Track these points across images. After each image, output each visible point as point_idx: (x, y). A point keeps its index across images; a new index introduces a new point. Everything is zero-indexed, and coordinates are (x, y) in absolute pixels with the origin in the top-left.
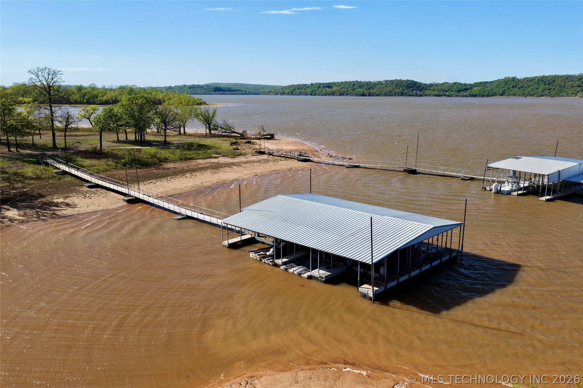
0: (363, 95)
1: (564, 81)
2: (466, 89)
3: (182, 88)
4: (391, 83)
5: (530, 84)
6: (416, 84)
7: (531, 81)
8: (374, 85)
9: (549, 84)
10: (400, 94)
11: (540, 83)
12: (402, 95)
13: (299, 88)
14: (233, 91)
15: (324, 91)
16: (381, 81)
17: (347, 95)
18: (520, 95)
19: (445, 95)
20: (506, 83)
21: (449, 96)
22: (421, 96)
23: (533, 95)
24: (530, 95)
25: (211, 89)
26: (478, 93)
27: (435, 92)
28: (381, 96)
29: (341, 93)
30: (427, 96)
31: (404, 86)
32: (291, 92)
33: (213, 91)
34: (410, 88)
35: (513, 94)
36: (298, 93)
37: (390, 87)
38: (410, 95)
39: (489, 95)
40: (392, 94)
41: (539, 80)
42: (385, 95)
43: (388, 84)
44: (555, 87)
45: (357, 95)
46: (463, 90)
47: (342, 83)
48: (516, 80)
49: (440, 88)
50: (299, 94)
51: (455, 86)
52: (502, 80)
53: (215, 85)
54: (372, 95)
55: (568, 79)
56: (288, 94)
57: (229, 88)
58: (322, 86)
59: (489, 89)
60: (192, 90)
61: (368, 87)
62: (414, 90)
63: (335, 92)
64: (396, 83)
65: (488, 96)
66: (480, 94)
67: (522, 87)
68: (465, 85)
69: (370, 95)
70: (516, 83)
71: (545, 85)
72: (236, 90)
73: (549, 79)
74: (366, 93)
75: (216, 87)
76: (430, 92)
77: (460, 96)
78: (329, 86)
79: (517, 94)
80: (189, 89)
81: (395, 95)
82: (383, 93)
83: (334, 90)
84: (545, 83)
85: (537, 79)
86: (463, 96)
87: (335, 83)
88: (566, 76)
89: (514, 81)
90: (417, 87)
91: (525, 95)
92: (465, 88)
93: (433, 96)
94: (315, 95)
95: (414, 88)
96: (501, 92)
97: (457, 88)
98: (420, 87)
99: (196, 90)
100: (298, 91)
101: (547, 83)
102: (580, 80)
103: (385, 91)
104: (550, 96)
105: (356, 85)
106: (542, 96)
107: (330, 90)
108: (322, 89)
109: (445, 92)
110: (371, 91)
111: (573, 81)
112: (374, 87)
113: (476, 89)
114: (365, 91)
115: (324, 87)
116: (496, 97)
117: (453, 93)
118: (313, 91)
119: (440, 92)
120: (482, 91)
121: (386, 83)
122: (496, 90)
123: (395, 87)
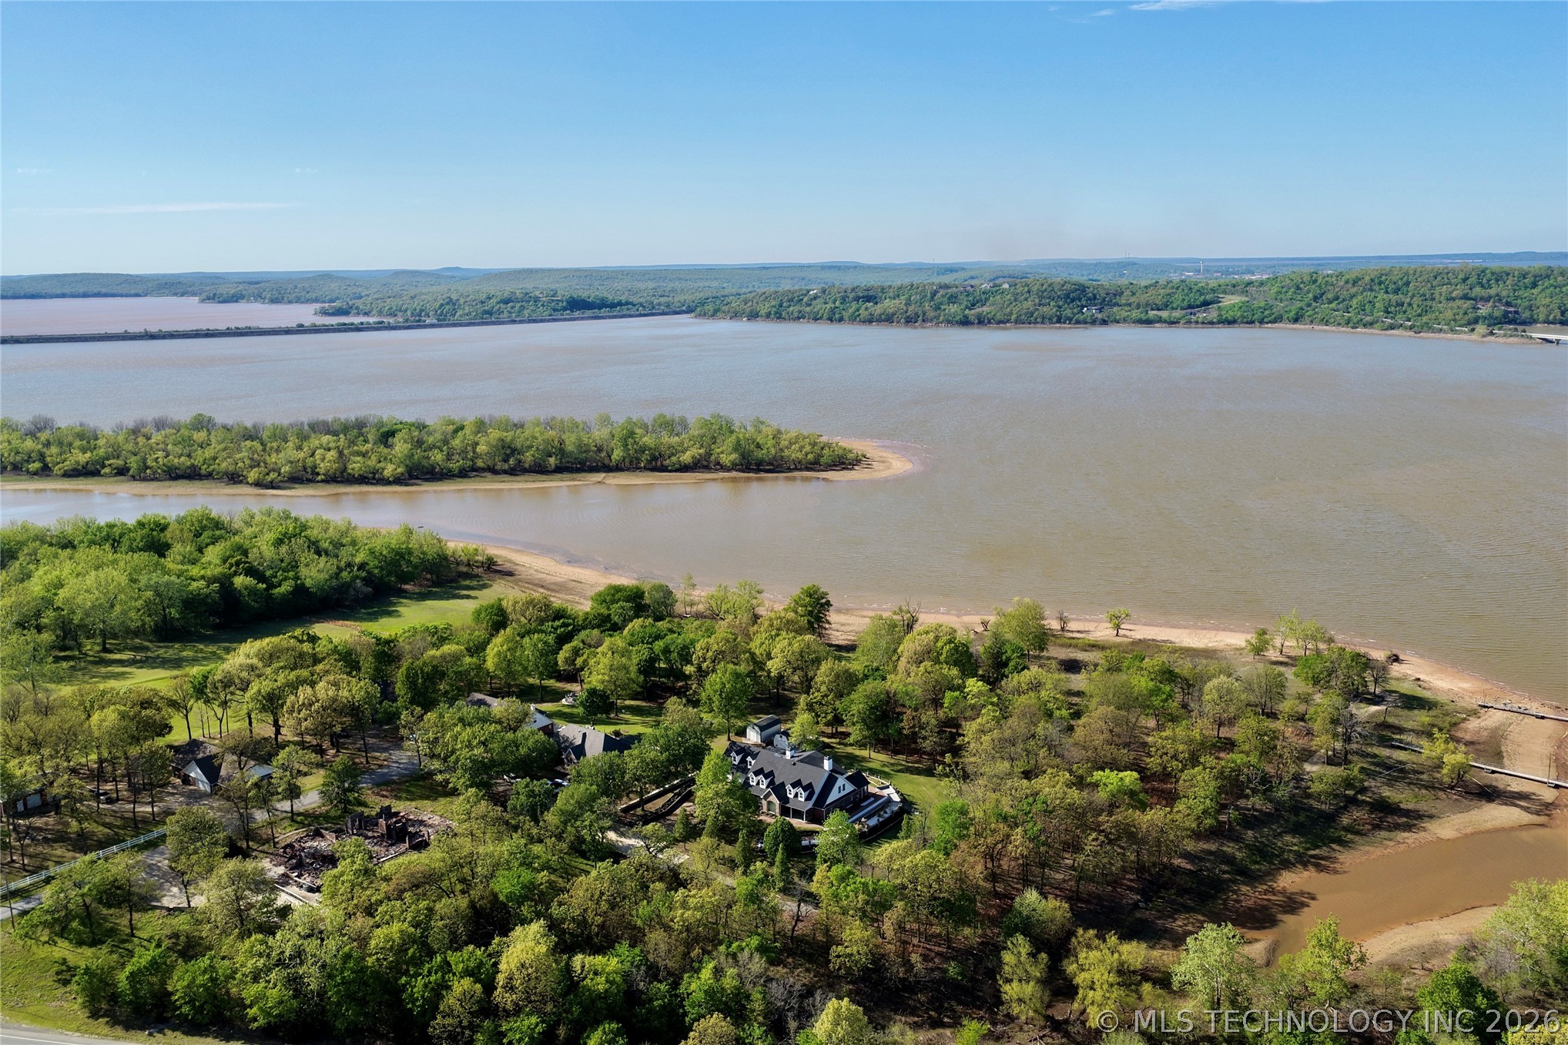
0: (965, 322)
1: (1429, 285)
2: (1206, 304)
3: (482, 302)
4: (1026, 289)
5: (1354, 290)
6: (1084, 290)
7: (1355, 283)
8: (983, 293)
9: (1396, 291)
10: (1055, 320)
11: (1376, 288)
13: (791, 301)
14: (613, 306)
15: (864, 313)
16: (997, 281)
17: (923, 321)
18: (1339, 324)
19: (1160, 320)
20: (1298, 288)
21: (1172, 323)
22: (1104, 322)
23: (1371, 324)
24: (1365, 326)
25: (560, 304)
26: (1239, 314)
27: (1135, 314)
28: (1007, 325)
29: (908, 317)
30: (1118, 322)
31: (1059, 297)
32: (776, 313)
33: (564, 309)
34: (1073, 300)
35: (1324, 319)
36: (796, 314)
37: (1026, 299)
38: (1078, 322)
39: (1266, 320)
40: (1036, 319)
41: (1372, 280)
42: (1018, 322)
43: (1018, 291)
44: (1412, 298)
45: (950, 322)
46: (1198, 307)
47: (900, 288)
48: (1320, 281)
49: (1143, 298)
50: (798, 319)
51: (1179, 296)
52: (1288, 281)
54: (986, 321)
55: (1439, 278)
56: (768, 316)
57: (603, 299)
58: (851, 296)
59: (1262, 304)
60: (512, 308)
61: (971, 299)
62: (1083, 307)
63: (893, 314)
64: (1038, 290)
65: (1261, 322)
66: (1243, 317)
67: (1337, 298)
68: (1201, 291)
69: (982, 322)
70: (1320, 286)
71: (1387, 292)
72: (620, 304)
73: (1395, 279)
74: (972, 318)
75: (571, 297)
76: (1124, 314)
77: (1197, 322)
78: (870, 295)
79: (1333, 320)
81: (1043, 323)
82: (1013, 317)
83: (891, 311)
84: (1387, 288)
85: (1367, 279)
86: (1203, 323)
87: (883, 290)
88: (1432, 270)
89: (1315, 281)
90: (1089, 299)
91: (1351, 324)
92: (1202, 298)
93: (1134, 322)
94: (841, 320)
95: (1084, 303)
96: (1292, 314)
97: (1184, 300)
98: (1095, 298)
99: (523, 308)
100: (791, 309)
101: (1392, 287)
102: (1465, 280)
103: (1015, 310)
104: (1411, 328)
105: (939, 295)
106: (1392, 327)
107: (878, 309)
108: (854, 305)
109: (1158, 310)
110: (980, 310)
111: (1450, 284)
112: (987, 299)
113: (1230, 300)
114: (967, 311)
115: (857, 299)
116: (1281, 325)
117: (1177, 314)
118: (833, 311)
119: (1147, 312)
120: (1245, 307)
121: (1012, 289)
122: (1279, 308)
123: (1037, 300)
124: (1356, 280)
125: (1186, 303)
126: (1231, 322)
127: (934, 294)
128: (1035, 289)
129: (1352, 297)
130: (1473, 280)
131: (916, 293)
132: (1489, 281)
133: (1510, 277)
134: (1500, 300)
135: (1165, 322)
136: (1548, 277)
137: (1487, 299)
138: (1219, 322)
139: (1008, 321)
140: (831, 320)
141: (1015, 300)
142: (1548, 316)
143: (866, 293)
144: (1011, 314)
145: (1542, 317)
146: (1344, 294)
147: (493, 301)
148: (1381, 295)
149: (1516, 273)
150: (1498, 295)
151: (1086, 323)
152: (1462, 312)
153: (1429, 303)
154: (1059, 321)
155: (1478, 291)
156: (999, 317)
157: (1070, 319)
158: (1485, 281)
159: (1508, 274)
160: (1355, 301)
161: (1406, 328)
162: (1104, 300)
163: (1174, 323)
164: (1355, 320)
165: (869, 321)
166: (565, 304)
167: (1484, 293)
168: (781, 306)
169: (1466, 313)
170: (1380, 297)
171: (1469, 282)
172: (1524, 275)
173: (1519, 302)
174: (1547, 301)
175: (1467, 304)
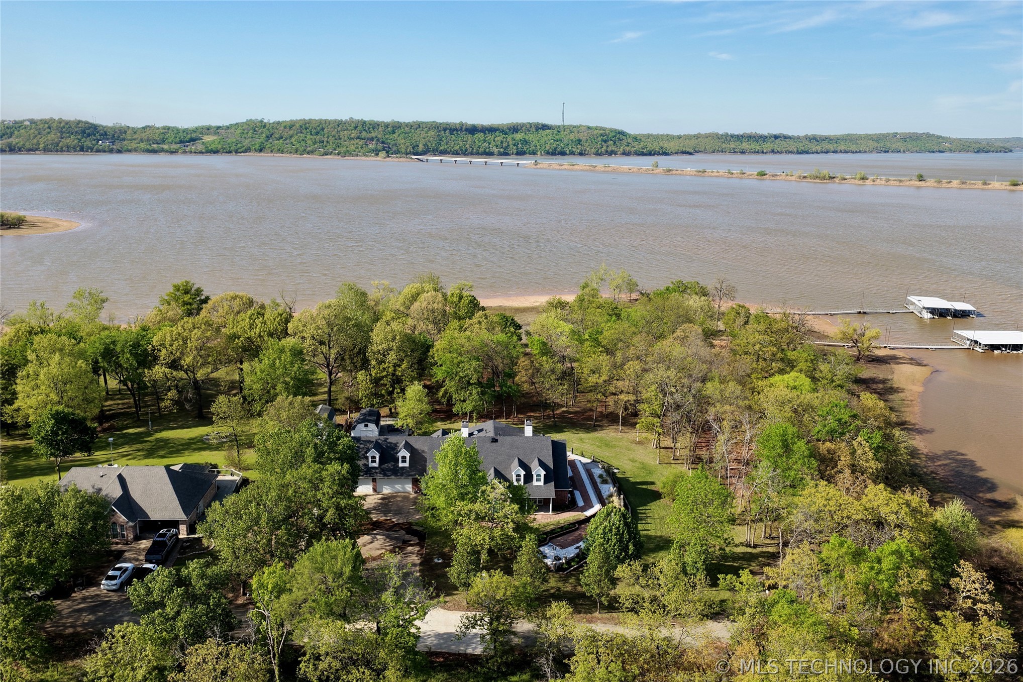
1: (336, 130)
2: (193, 140)
4: (47, 126)
5: (291, 132)
6: (96, 128)
7: (290, 128)
8: (7, 128)
9: (317, 134)
10: (78, 149)
11: (304, 131)
12: (83, 151)
16: (18, 119)
18: (291, 153)
19: (163, 151)
20: (255, 130)
21: (172, 152)
22: (119, 152)
23: (311, 152)
24: (308, 153)
26: (220, 147)
27: (142, 146)
28: (37, 152)
30: (129, 151)
31: (76, 132)
34: (89, 135)
35: (279, 149)
37: (49, 133)
38: (98, 151)
39: (239, 151)
40: (62, 148)
41: (301, 127)
42: (46, 150)
43: (40, 127)
44: (328, 138)
46: (188, 142)
48: (268, 126)
49: (144, 136)
51: (171, 134)
52: (246, 126)
54: (17, 149)
55: (340, 126)
59: (234, 140)
62: (98, 141)
64: (58, 127)
65: (237, 152)
66: (223, 149)
67: (281, 137)
68: (186, 131)
69: (12, 150)
70: (269, 130)
71: (311, 134)
73: (314, 126)
76: (133, 145)
77: (191, 152)
79: (285, 150)
81: (68, 151)
82: (41, 146)
84: (311, 132)
85: (298, 125)
86: (195, 153)
88: (335, 121)
89: (265, 126)
90: (102, 135)
91: (299, 153)
92: (189, 136)
93: (143, 152)
95: (99, 137)
96: (257, 146)
97: (176, 137)
98: (106, 134)
101: (314, 131)
102: (356, 128)
103: (42, 141)
104: (339, 154)
109: (158, 144)
110: (10, 140)
111: (347, 130)
112: (12, 133)
113: (208, 139)
116: (250, 154)
117: (175, 146)
119: (150, 144)
120: (222, 143)
121: (34, 126)
122: (246, 143)
123: (59, 134)
124: (291, 125)
125: (177, 140)
126: (216, 152)
128: (55, 125)
129: (291, 137)
130: (360, 127)
132: (369, 128)
133: (380, 127)
134: (378, 140)
135: (167, 151)
136: (400, 127)
137: (372, 139)
138: (207, 152)
139: (37, 149)
141: (39, 134)
142: (406, 150)
144: (38, 144)
145: (403, 150)
146: (285, 135)
148: (309, 137)
149: (382, 124)
150: (376, 137)
151: (105, 152)
152: (360, 146)
153: (339, 141)
154: (82, 149)
155: (364, 134)
156: (28, 145)
157: (92, 149)
158: (367, 128)
159: (378, 125)
160: (293, 140)
161: (335, 154)
162: (113, 136)
163: (174, 152)
164: (301, 150)
167: (369, 135)
169: (362, 148)
171: (358, 129)
172: (387, 125)
173: (389, 141)
174: (403, 141)
175: (361, 142)
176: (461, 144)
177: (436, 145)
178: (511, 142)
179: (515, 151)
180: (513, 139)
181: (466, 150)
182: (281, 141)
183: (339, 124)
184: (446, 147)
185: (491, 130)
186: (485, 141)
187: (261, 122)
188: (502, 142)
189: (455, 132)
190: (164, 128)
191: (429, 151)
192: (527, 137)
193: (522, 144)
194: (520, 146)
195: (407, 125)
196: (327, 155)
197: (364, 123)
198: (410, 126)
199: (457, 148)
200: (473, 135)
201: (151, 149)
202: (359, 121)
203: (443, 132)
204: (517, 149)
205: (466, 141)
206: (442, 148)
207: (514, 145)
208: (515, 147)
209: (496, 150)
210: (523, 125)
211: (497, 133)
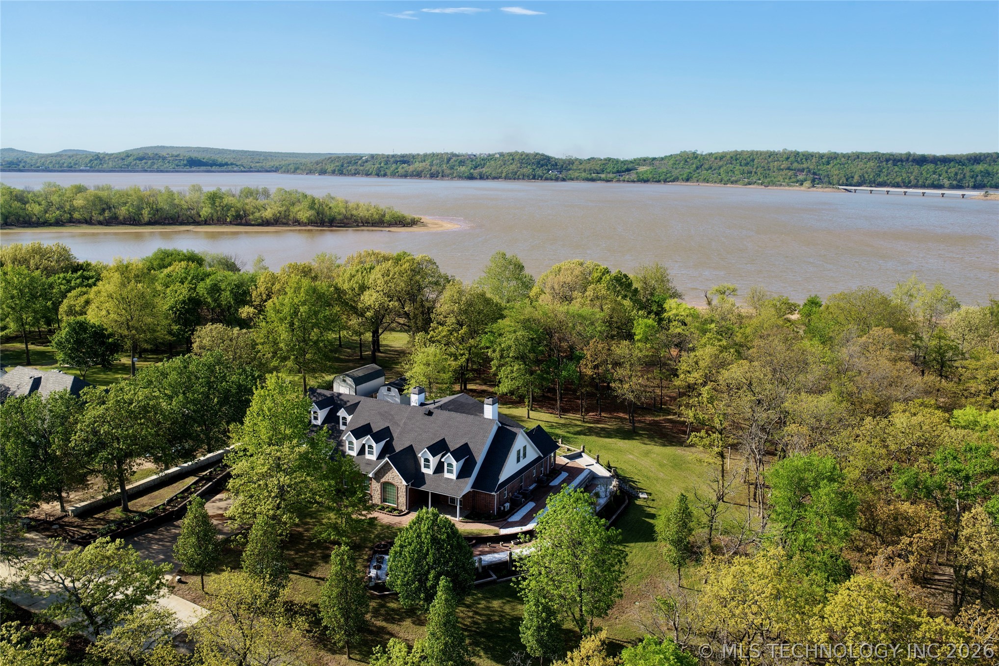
0: (471, 178)
1: (766, 161)
2: (628, 170)
3: (123, 159)
4: (511, 158)
5: (721, 163)
6: (549, 160)
7: (721, 159)
8: (482, 160)
9: (746, 165)
10: (531, 177)
11: (734, 162)
13: (350, 163)
14: (221, 165)
15: (401, 171)
16: (491, 152)
17: (443, 176)
18: (715, 182)
19: (600, 179)
20: (686, 161)
21: (608, 181)
22: (564, 180)
23: (736, 182)
24: (732, 183)
25: (182, 162)
26: (650, 176)
27: (583, 175)
28: (500, 180)
29: (432, 174)
30: (572, 179)
31: (533, 163)
32: (339, 170)
33: (185, 165)
34: (542, 166)
35: (705, 179)
36: (353, 172)
37: (511, 164)
38: (547, 179)
39: (668, 180)
40: (519, 176)
41: (732, 158)
42: (507, 178)
43: (506, 159)
44: (756, 169)
45: (461, 177)
46: (623, 172)
47: (425, 155)
48: (699, 157)
49: (588, 166)
50: (355, 174)
51: (610, 165)
52: (679, 157)
53: (188, 155)
54: (485, 177)
55: (772, 157)
56: (333, 173)
57: (214, 161)
58: (392, 160)
59: (665, 170)
60: (146, 163)
61: (474, 163)
62: (549, 170)
63: (422, 172)
64: (519, 159)
65: (665, 181)
66: (653, 178)
67: (711, 168)
68: (625, 162)
69: (482, 177)
70: (699, 161)
71: (741, 165)
72: (226, 164)
73: (745, 157)
74: (475, 175)
75: (190, 158)
76: (576, 174)
77: (624, 181)
78: (405, 160)
79: (711, 180)
80: (138, 161)
81: (523, 179)
82: (504, 175)
83: (420, 169)
84: (741, 163)
85: (728, 157)
86: (628, 181)
87: (414, 157)
88: (767, 152)
89: (696, 158)
90: (553, 165)
91: (723, 182)
92: (626, 167)
93: (583, 180)
94: (385, 175)
95: (550, 168)
96: (685, 176)
97: (614, 167)
98: (556, 165)
99: (153, 163)
100: (350, 168)
101: (743, 162)
102: (788, 158)
103: (505, 170)
104: (762, 184)
105: (452, 160)
106: (749, 184)
107: (411, 168)
108: (394, 166)
109: (598, 173)
110: (481, 170)
111: (778, 160)
112: (484, 164)
113: (642, 169)
114: (472, 171)
115: (396, 162)
116: (678, 183)
117: (611, 175)
118: (379, 169)
119: (591, 174)
120: (653, 172)
121: (502, 158)
122: (675, 173)
123: (519, 165)
124: (721, 157)
125: (615, 170)
126: (646, 181)
127: (449, 160)
128: (517, 157)
129: (720, 168)
130: (792, 159)
131: (437, 159)
132: (802, 159)
133: (814, 158)
134: (809, 171)
135: (603, 180)
136: (836, 158)
137: (802, 170)
138: (638, 181)
139: (500, 177)
140: (378, 175)
141: (504, 164)
142: (838, 180)
143: (402, 159)
144: (502, 173)
145: (835, 181)
146: (715, 165)
147: (131, 158)
149: (817, 156)
150: (808, 168)
151: (552, 180)
152: (788, 177)
153: (768, 172)
154: (534, 178)
155: (795, 165)
156: (493, 175)
157: (542, 177)
158: (799, 159)
159: (812, 156)
160: (722, 170)
161: (758, 184)
162: (562, 166)
164: (726, 179)
165: (405, 176)
166: (185, 162)
167: (801, 166)
168: (342, 166)
169: (790, 178)
170: (737, 168)
171: (790, 160)
172: (822, 156)
173: (821, 172)
174: (837, 172)
175: (791, 173)
176: (904, 175)
177: (874, 176)
178: (968, 174)
179: (971, 184)
180: (972, 171)
181: (910, 182)
182: (710, 171)
183: (771, 156)
184: (886, 178)
185: (945, 160)
186: (934, 173)
187: (694, 153)
188: (956, 174)
189: (899, 163)
190: (605, 160)
191: (865, 183)
192: (990, 169)
193: (982, 176)
194: (979, 178)
195: (844, 156)
196: (750, 184)
197: (797, 154)
198: (847, 157)
199: (899, 179)
200: (921, 166)
201: (590, 177)
202: (792, 152)
203: (884, 163)
204: (976, 181)
205: (912, 173)
206: (881, 180)
207: (972, 177)
208: (973, 180)
209: (946, 182)
210: (988, 155)
211: (952, 164)
